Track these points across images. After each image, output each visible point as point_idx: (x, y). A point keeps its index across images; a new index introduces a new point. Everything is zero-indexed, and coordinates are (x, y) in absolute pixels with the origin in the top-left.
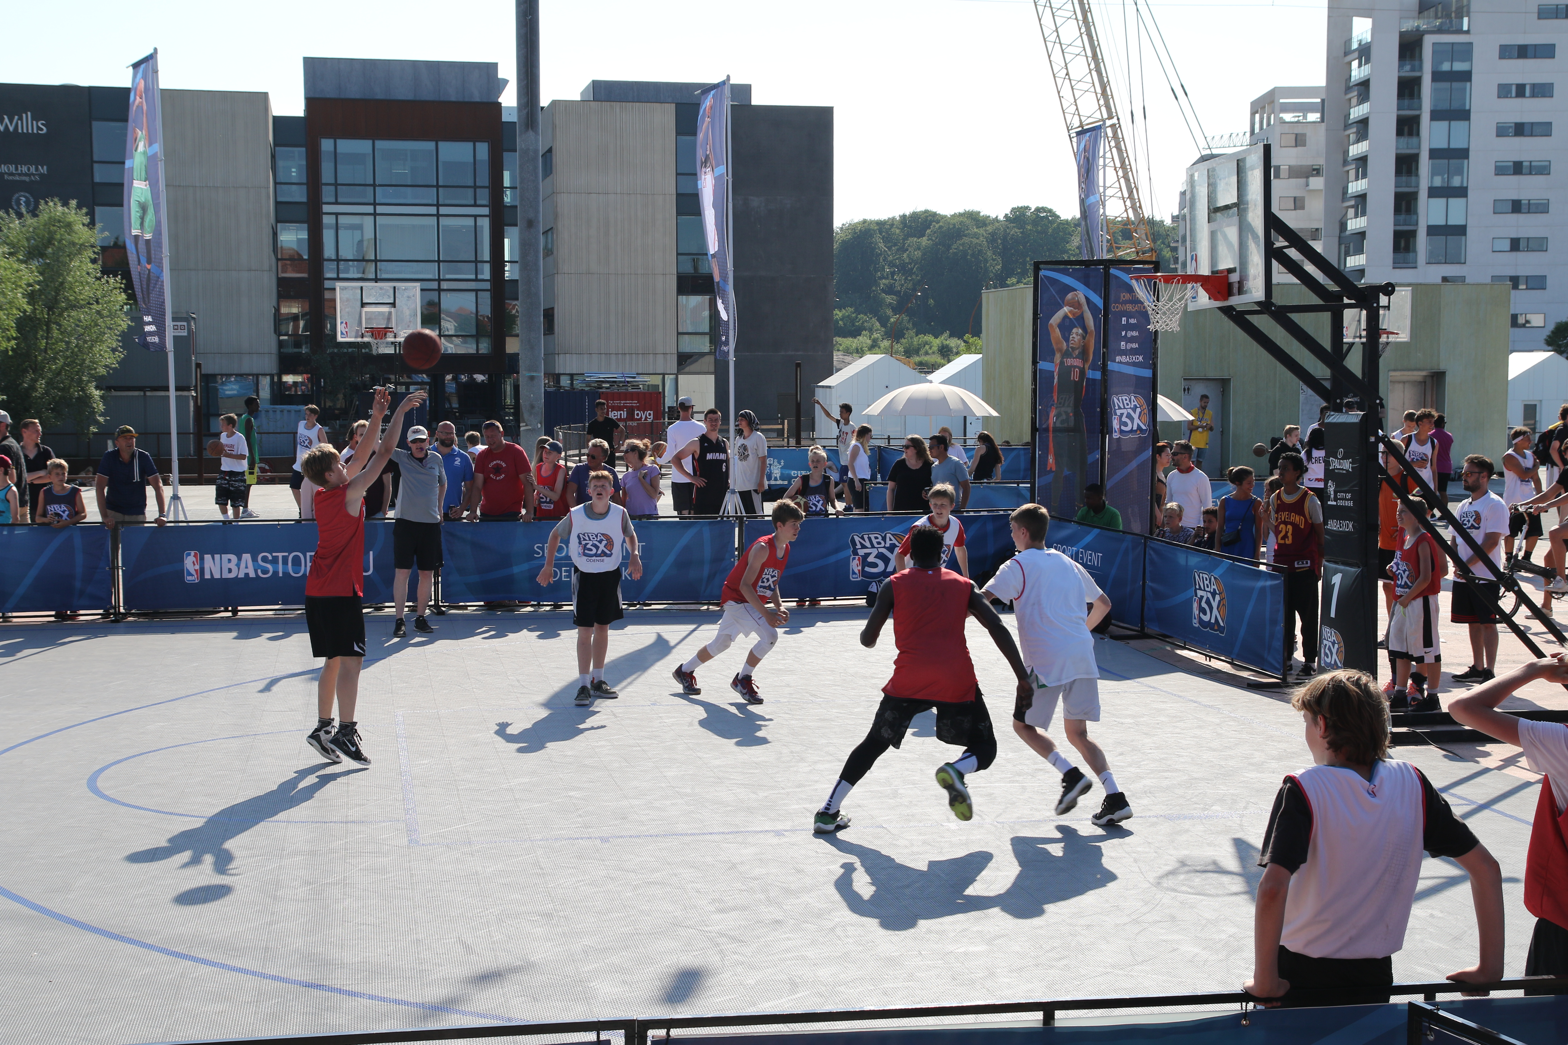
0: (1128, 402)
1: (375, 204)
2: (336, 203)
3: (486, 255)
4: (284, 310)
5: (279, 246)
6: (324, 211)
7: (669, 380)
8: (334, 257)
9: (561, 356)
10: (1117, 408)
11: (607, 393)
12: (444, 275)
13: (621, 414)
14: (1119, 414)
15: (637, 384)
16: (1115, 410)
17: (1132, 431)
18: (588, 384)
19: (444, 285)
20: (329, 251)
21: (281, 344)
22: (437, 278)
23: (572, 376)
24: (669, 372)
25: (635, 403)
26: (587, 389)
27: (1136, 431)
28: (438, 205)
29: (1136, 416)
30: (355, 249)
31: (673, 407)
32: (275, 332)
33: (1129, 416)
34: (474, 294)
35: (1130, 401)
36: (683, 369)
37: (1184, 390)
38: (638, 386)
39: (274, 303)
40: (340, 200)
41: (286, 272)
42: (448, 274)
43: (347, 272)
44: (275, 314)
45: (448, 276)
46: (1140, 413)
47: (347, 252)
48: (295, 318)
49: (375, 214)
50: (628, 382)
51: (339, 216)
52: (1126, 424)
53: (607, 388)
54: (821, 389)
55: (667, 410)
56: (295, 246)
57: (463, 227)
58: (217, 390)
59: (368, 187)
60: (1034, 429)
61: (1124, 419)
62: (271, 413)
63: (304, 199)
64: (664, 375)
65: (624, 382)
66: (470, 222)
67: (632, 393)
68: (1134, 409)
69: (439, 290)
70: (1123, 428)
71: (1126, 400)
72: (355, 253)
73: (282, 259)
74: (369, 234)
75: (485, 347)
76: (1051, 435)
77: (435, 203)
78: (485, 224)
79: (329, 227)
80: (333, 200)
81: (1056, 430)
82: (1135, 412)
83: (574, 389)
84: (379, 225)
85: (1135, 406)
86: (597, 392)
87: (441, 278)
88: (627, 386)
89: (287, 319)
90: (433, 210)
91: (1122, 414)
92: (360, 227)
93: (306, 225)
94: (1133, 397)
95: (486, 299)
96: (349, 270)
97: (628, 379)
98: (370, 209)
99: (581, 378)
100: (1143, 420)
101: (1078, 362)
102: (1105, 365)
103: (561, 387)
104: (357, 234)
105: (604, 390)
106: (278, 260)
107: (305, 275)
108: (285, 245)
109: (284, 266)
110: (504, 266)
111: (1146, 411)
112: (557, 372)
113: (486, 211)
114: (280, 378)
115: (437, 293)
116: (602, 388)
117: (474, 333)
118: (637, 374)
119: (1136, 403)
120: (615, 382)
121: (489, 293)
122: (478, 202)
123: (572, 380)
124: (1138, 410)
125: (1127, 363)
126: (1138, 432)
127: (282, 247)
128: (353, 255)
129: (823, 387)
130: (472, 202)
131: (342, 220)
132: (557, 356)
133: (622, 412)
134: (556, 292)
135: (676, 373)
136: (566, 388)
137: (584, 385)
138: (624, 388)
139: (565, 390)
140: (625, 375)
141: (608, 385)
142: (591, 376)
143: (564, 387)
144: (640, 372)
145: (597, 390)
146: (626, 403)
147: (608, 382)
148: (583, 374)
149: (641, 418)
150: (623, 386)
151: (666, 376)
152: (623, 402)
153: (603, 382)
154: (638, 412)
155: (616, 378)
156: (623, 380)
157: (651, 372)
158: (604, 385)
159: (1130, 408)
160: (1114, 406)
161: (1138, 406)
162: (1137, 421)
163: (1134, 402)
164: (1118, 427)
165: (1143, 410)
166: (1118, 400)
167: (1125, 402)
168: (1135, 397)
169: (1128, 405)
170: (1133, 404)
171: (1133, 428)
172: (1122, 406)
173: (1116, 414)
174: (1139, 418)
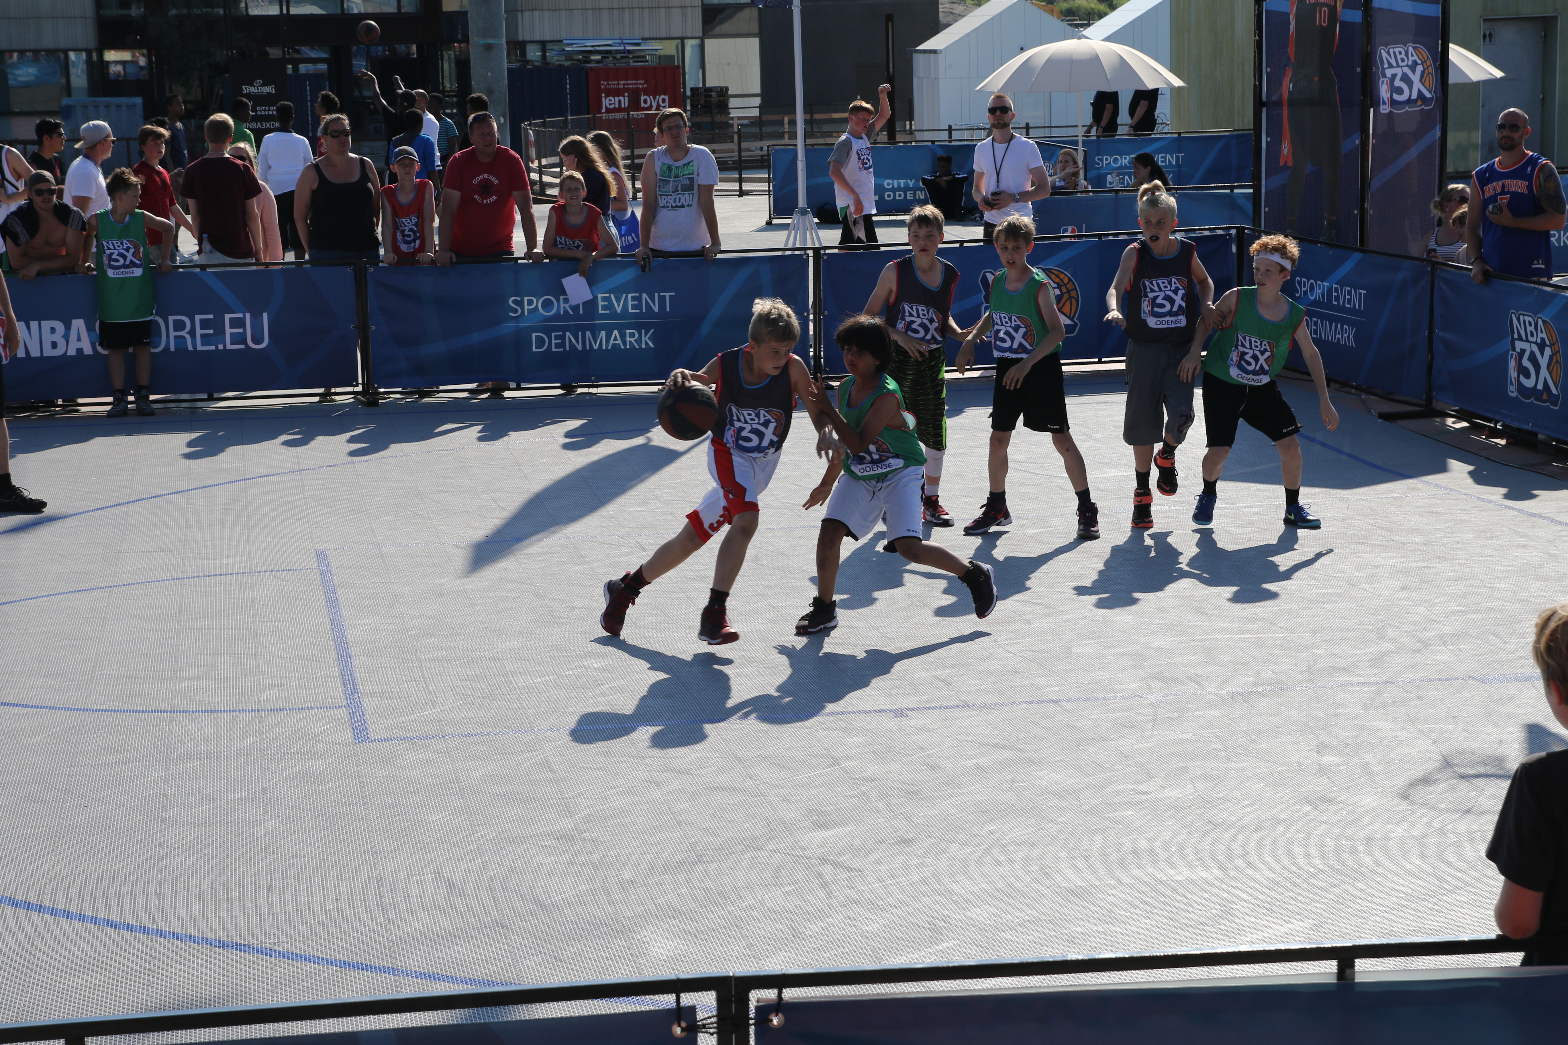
0: (1403, 56)
7: (690, 45)
9: (527, 14)
10: (1386, 65)
11: (598, 69)
13: (620, 101)
14: (1389, 75)
15: (642, 54)
16: (1384, 69)
17: (1409, 101)
18: (569, 56)
23: (543, 45)
24: (690, 35)
25: (641, 84)
26: (567, 64)
27: (1416, 101)
29: (1415, 78)
31: (697, 89)
33: (1405, 79)
35: (1407, 55)
36: (712, 30)
38: (644, 57)
46: (1423, 73)
50: (629, 51)
52: (1400, 91)
53: (598, 62)
54: (921, 56)
55: (688, 93)
58: (6, 75)
60: (1259, 104)
61: (1398, 83)
64: (682, 39)
65: (624, 51)
67: (636, 69)
68: (1413, 68)
70: (1396, 97)
71: (1400, 53)
76: (1285, 112)
81: (1292, 103)
82: (1414, 72)
83: (548, 64)
85: (1415, 63)
86: (583, 68)
88: (627, 57)
91: (1394, 76)
94: (1411, 49)
97: (629, 48)
99: (557, 47)
100: (1427, 84)
103: (528, 62)
105: (592, 65)
111: (1432, 69)
112: (520, 39)
114: (100, 55)
116: (590, 61)
118: (643, 39)
119: (1415, 58)
120: (609, 52)
123: (544, 51)
124: (1420, 68)
126: (1419, 103)
129: (924, 51)
132: (519, 14)
133: (621, 98)
135: (701, 35)
136: (536, 63)
137: (564, 58)
138: (624, 60)
139: (534, 66)
140: (625, 41)
141: (598, 57)
142: (572, 44)
143: (532, 61)
144: (647, 36)
145: (582, 65)
146: (628, 84)
147: (599, 52)
148: (561, 41)
149: (651, 106)
150: (622, 57)
151: (686, 41)
152: (622, 82)
153: (591, 52)
154: (646, 97)
155: (610, 45)
156: (622, 48)
157: (663, 35)
158: (593, 57)
159: (1407, 66)
160: (1382, 63)
161: (1419, 62)
162: (1417, 85)
163: (1412, 55)
164: (1389, 95)
165: (1428, 68)
166: (1388, 53)
167: (1399, 57)
168: (1414, 48)
169: (1403, 60)
170: (1411, 58)
171: (1410, 96)
172: (1394, 63)
173: (1384, 76)
174: (1421, 81)
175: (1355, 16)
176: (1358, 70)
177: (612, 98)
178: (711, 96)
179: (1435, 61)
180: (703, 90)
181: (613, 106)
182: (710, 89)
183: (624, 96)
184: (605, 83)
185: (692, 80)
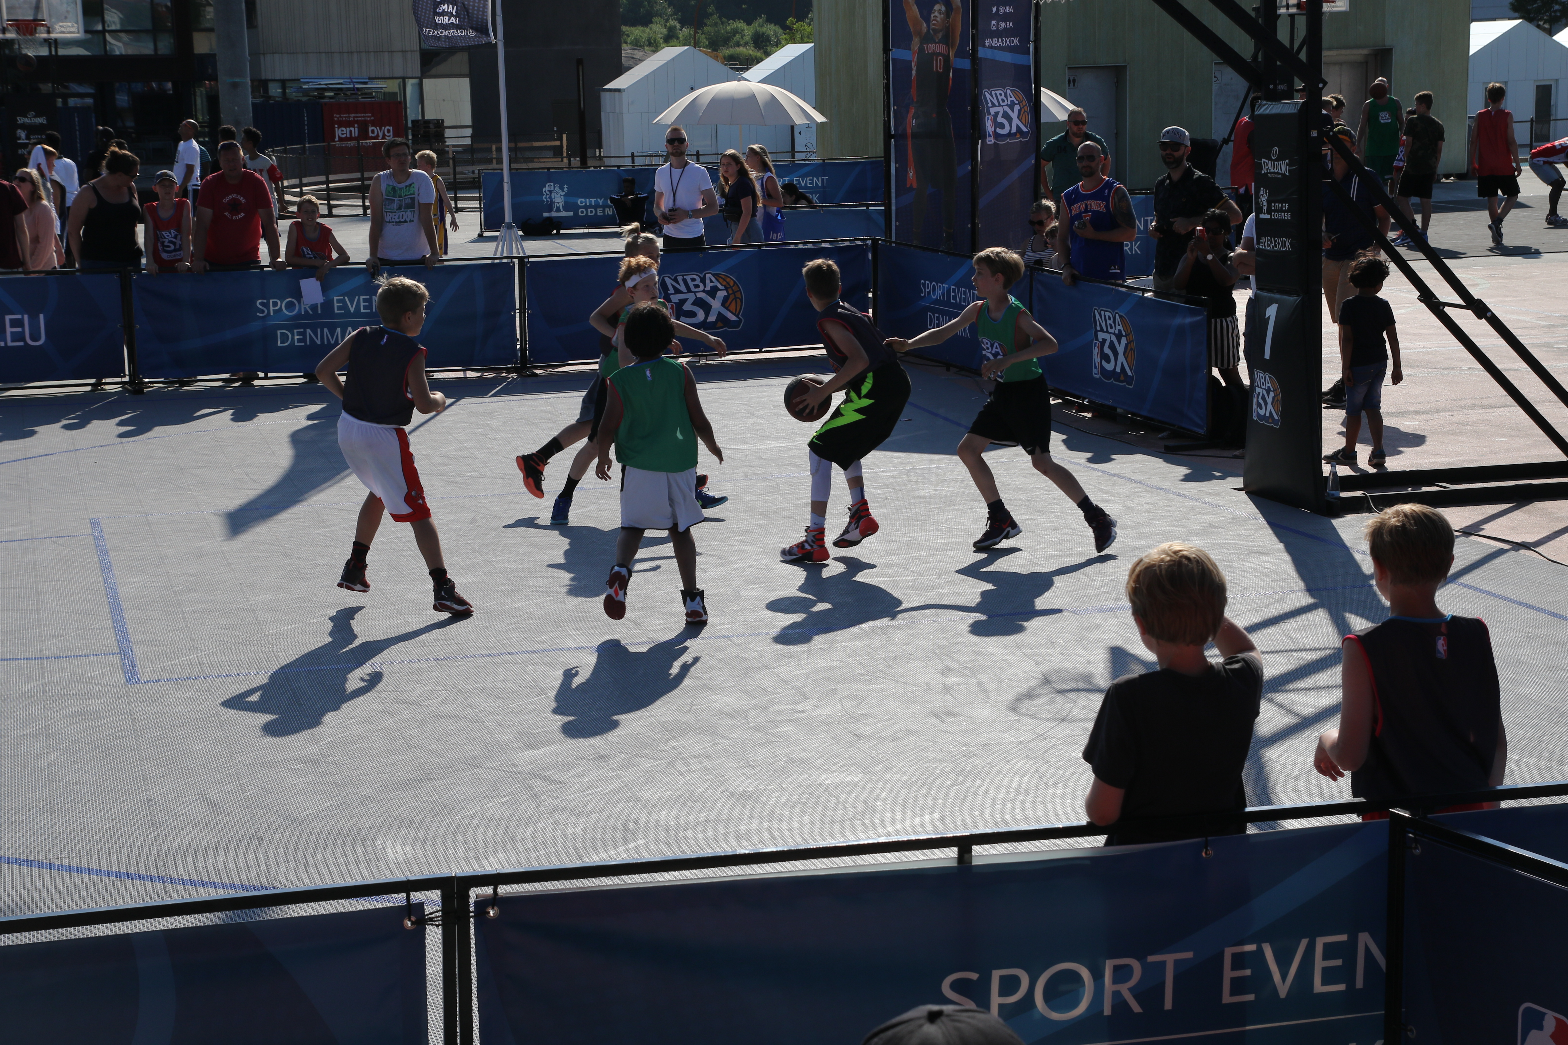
0: (1003, 97)
10: (990, 105)
14: (992, 113)
16: (988, 108)
17: (1010, 135)
27: (1015, 134)
29: (1014, 115)
33: (1006, 116)
35: (1006, 96)
37: (1069, 82)
46: (1020, 111)
52: (1002, 126)
60: (888, 136)
61: (1000, 119)
68: (1012, 107)
70: (999, 131)
71: (1001, 95)
76: (910, 143)
81: (915, 136)
82: (1013, 111)
85: (1012, 102)
91: (997, 113)
94: (1009, 91)
100: (1023, 120)
101: (938, 48)
102: (974, 50)
111: (1027, 108)
119: (1013, 99)
124: (1017, 108)
125: (1000, 48)
126: (1018, 136)
159: (1007, 105)
160: (987, 103)
161: (1017, 102)
162: (1016, 121)
163: (1011, 97)
164: (993, 129)
165: (1024, 107)
166: (991, 95)
167: (1000, 98)
168: (1011, 90)
169: (1003, 101)
170: (1009, 99)
171: (1010, 130)
172: (997, 104)
173: (989, 114)
174: (1018, 118)
175: (965, 64)
176: (969, 108)
179: (1029, 102)
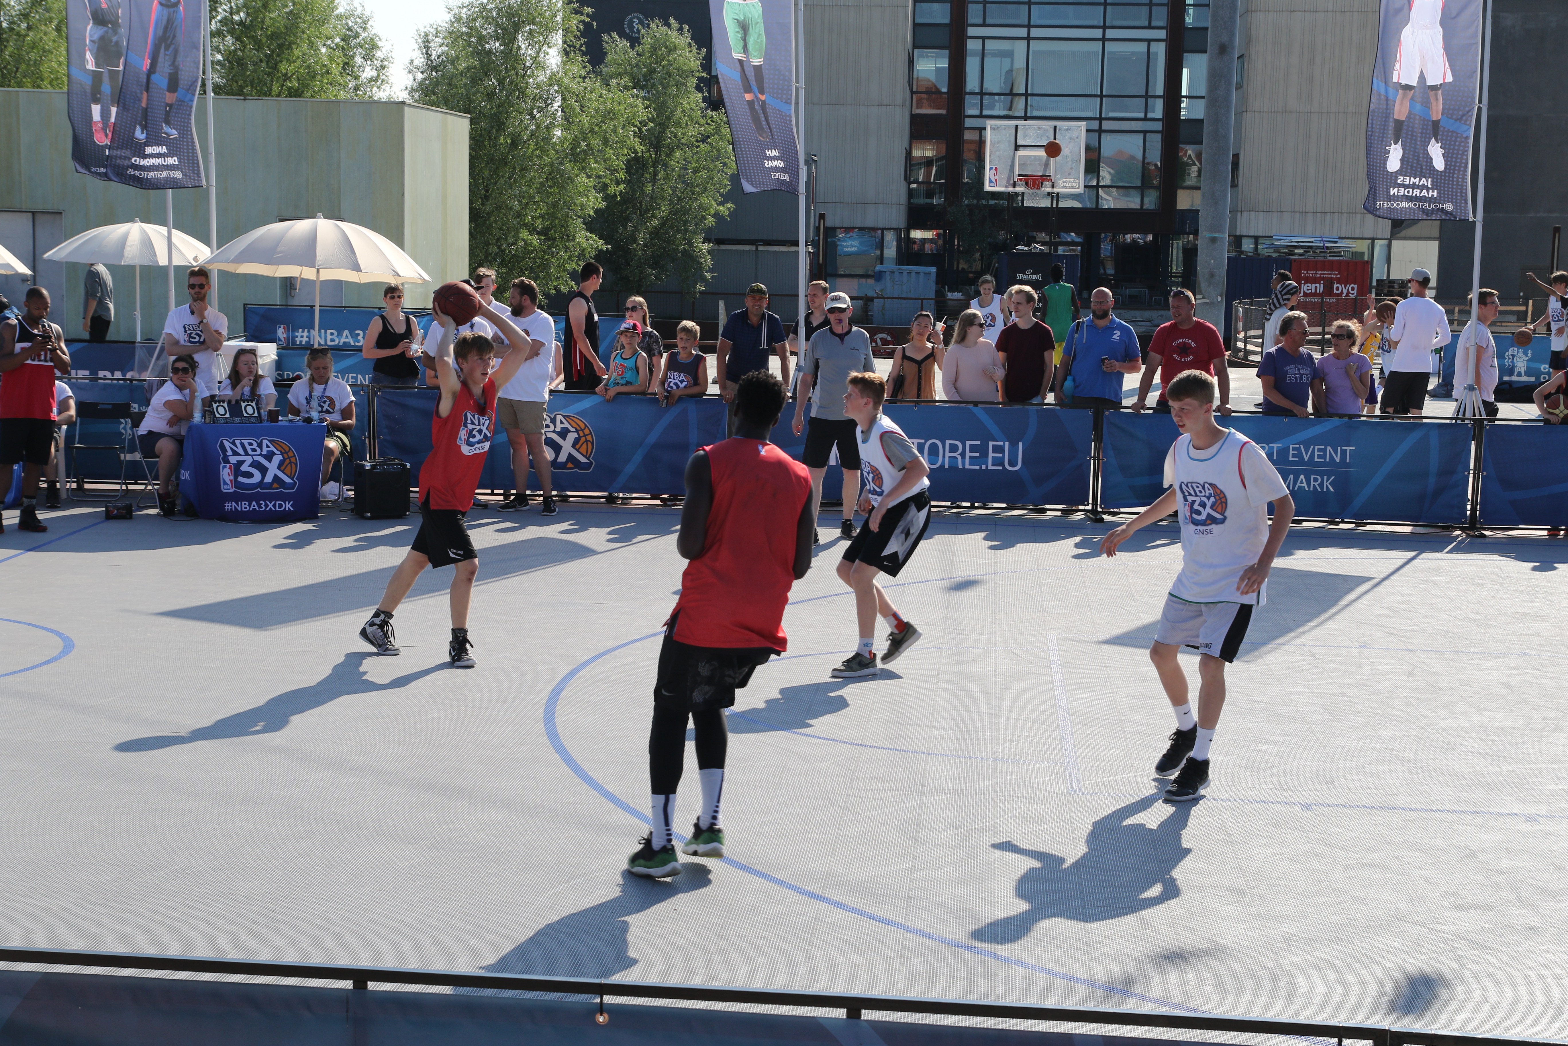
1: (1029, 26)
2: (984, 25)
3: (1159, 88)
4: (916, 153)
5: (915, 76)
6: (969, 34)
7: (1380, 246)
8: (976, 91)
9: (1245, 214)
11: (1300, 261)
12: (1107, 113)
13: (1316, 287)
15: (1338, 250)
18: (1277, 249)
19: (1106, 125)
20: (972, 83)
21: (911, 193)
22: (1098, 116)
23: (1256, 239)
24: (1380, 237)
25: (1335, 274)
26: (1275, 255)
28: (1104, 27)
30: (1003, 81)
31: (1382, 281)
32: (905, 179)
34: (1141, 136)
36: (1399, 234)
38: (1340, 252)
39: (906, 144)
40: (988, 21)
41: (921, 108)
42: (1113, 111)
43: (992, 108)
44: (906, 157)
45: (1111, 115)
47: (993, 84)
48: (929, 163)
49: (1028, 38)
50: (1327, 248)
51: (987, 41)
53: (1300, 255)
55: (1374, 284)
56: (932, 77)
57: (1133, 53)
58: (835, 246)
59: (1022, 6)
62: (897, 274)
63: (947, 21)
64: (1373, 239)
65: (1323, 247)
66: (1142, 47)
67: (1332, 262)
69: (1100, 131)
72: (1002, 85)
73: (917, 92)
74: (1020, 62)
75: (1151, 201)
77: (1102, 24)
78: (1160, 50)
79: (974, 54)
80: (980, 21)
83: (1259, 255)
84: (1033, 51)
86: (1288, 259)
87: (1103, 116)
88: (1325, 252)
89: (920, 164)
90: (1098, 33)
92: (1010, 54)
93: (947, 52)
95: (1156, 142)
96: (995, 105)
97: (1327, 245)
98: (1023, 32)
99: (1268, 242)
103: (1242, 252)
104: (1007, 62)
105: (1296, 257)
106: (912, 93)
107: (943, 112)
108: (921, 75)
109: (919, 101)
110: (1180, 102)
112: (1238, 234)
113: (1162, 34)
114: (908, 234)
115: (1097, 134)
116: (1294, 254)
117: (1139, 183)
118: (1340, 238)
120: (1311, 247)
121: (1160, 135)
122: (1154, 24)
123: (1256, 244)
127: (917, 78)
128: (1000, 87)
130: (1146, 24)
131: (990, 45)
132: (1239, 214)
133: (1318, 285)
134: (1243, 135)
135: (1389, 237)
136: (1249, 254)
137: (1272, 251)
138: (1322, 255)
139: (1248, 256)
140: (1324, 239)
141: (1302, 251)
142: (1281, 240)
143: (1246, 252)
144: (1344, 236)
145: (1287, 257)
146: (1324, 274)
147: (1302, 247)
148: (1272, 237)
149: (1342, 292)
150: (1321, 252)
151: (1376, 241)
152: (1319, 272)
153: (1295, 247)
154: (1338, 285)
155: (1312, 242)
156: (1322, 245)
157: (1358, 236)
158: (1296, 251)
177: (1309, 285)
178: (1393, 287)
180: (1387, 282)
181: (1310, 291)
182: (1393, 282)
183: (1320, 284)
184: (1305, 272)
185: (1378, 273)
